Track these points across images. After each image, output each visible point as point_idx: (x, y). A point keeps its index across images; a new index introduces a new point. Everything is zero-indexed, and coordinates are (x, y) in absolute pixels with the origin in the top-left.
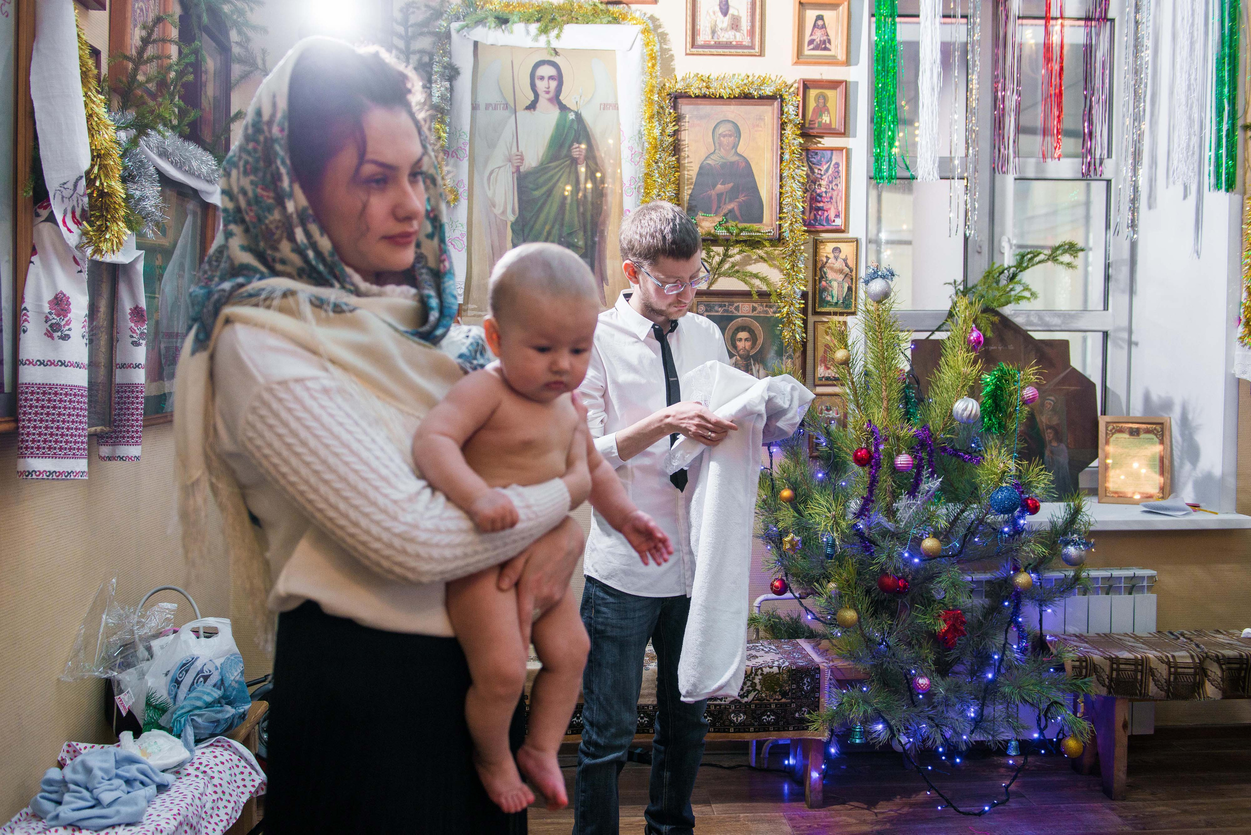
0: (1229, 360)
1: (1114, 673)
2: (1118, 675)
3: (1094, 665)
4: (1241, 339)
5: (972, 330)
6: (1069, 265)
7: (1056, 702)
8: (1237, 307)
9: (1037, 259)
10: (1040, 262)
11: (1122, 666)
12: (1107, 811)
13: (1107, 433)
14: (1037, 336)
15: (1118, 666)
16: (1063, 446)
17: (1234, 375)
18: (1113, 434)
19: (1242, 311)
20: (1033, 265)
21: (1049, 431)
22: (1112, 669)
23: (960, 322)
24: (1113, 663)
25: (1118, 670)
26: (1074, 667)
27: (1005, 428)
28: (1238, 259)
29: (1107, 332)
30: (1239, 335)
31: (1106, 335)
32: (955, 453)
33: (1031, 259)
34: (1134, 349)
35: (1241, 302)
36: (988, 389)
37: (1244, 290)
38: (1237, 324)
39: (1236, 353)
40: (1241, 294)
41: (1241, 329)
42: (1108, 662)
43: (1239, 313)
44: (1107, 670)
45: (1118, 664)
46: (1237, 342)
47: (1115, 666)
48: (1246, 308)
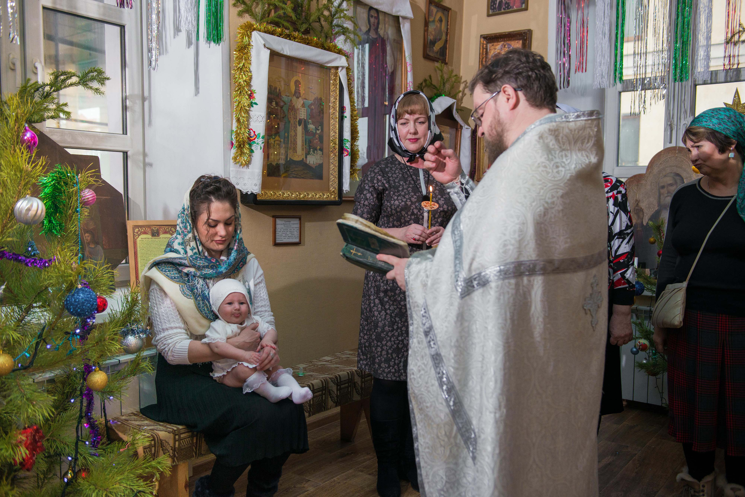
1: (177, 443)
2: (180, 444)
3: (161, 440)
4: (235, 159)
5: (26, 131)
6: (97, 90)
7: (140, 492)
8: (230, 134)
9: (70, 81)
10: (71, 85)
11: (182, 436)
13: (134, 235)
14: (71, 152)
15: (179, 437)
16: (99, 247)
18: (139, 235)
19: (234, 137)
20: (65, 87)
21: (87, 235)
22: (175, 440)
23: (11, 122)
24: (176, 435)
25: (180, 440)
26: (145, 448)
27: (65, 230)
28: (229, 97)
29: (127, 153)
30: (232, 155)
31: (125, 154)
32: (16, 258)
33: (64, 81)
34: (148, 169)
35: (232, 131)
36: (47, 190)
37: (234, 121)
38: (230, 147)
39: (231, 169)
40: (232, 124)
41: (234, 151)
42: (172, 435)
43: (232, 139)
44: (171, 443)
45: (179, 434)
46: (232, 161)
47: (177, 437)
48: (238, 134)
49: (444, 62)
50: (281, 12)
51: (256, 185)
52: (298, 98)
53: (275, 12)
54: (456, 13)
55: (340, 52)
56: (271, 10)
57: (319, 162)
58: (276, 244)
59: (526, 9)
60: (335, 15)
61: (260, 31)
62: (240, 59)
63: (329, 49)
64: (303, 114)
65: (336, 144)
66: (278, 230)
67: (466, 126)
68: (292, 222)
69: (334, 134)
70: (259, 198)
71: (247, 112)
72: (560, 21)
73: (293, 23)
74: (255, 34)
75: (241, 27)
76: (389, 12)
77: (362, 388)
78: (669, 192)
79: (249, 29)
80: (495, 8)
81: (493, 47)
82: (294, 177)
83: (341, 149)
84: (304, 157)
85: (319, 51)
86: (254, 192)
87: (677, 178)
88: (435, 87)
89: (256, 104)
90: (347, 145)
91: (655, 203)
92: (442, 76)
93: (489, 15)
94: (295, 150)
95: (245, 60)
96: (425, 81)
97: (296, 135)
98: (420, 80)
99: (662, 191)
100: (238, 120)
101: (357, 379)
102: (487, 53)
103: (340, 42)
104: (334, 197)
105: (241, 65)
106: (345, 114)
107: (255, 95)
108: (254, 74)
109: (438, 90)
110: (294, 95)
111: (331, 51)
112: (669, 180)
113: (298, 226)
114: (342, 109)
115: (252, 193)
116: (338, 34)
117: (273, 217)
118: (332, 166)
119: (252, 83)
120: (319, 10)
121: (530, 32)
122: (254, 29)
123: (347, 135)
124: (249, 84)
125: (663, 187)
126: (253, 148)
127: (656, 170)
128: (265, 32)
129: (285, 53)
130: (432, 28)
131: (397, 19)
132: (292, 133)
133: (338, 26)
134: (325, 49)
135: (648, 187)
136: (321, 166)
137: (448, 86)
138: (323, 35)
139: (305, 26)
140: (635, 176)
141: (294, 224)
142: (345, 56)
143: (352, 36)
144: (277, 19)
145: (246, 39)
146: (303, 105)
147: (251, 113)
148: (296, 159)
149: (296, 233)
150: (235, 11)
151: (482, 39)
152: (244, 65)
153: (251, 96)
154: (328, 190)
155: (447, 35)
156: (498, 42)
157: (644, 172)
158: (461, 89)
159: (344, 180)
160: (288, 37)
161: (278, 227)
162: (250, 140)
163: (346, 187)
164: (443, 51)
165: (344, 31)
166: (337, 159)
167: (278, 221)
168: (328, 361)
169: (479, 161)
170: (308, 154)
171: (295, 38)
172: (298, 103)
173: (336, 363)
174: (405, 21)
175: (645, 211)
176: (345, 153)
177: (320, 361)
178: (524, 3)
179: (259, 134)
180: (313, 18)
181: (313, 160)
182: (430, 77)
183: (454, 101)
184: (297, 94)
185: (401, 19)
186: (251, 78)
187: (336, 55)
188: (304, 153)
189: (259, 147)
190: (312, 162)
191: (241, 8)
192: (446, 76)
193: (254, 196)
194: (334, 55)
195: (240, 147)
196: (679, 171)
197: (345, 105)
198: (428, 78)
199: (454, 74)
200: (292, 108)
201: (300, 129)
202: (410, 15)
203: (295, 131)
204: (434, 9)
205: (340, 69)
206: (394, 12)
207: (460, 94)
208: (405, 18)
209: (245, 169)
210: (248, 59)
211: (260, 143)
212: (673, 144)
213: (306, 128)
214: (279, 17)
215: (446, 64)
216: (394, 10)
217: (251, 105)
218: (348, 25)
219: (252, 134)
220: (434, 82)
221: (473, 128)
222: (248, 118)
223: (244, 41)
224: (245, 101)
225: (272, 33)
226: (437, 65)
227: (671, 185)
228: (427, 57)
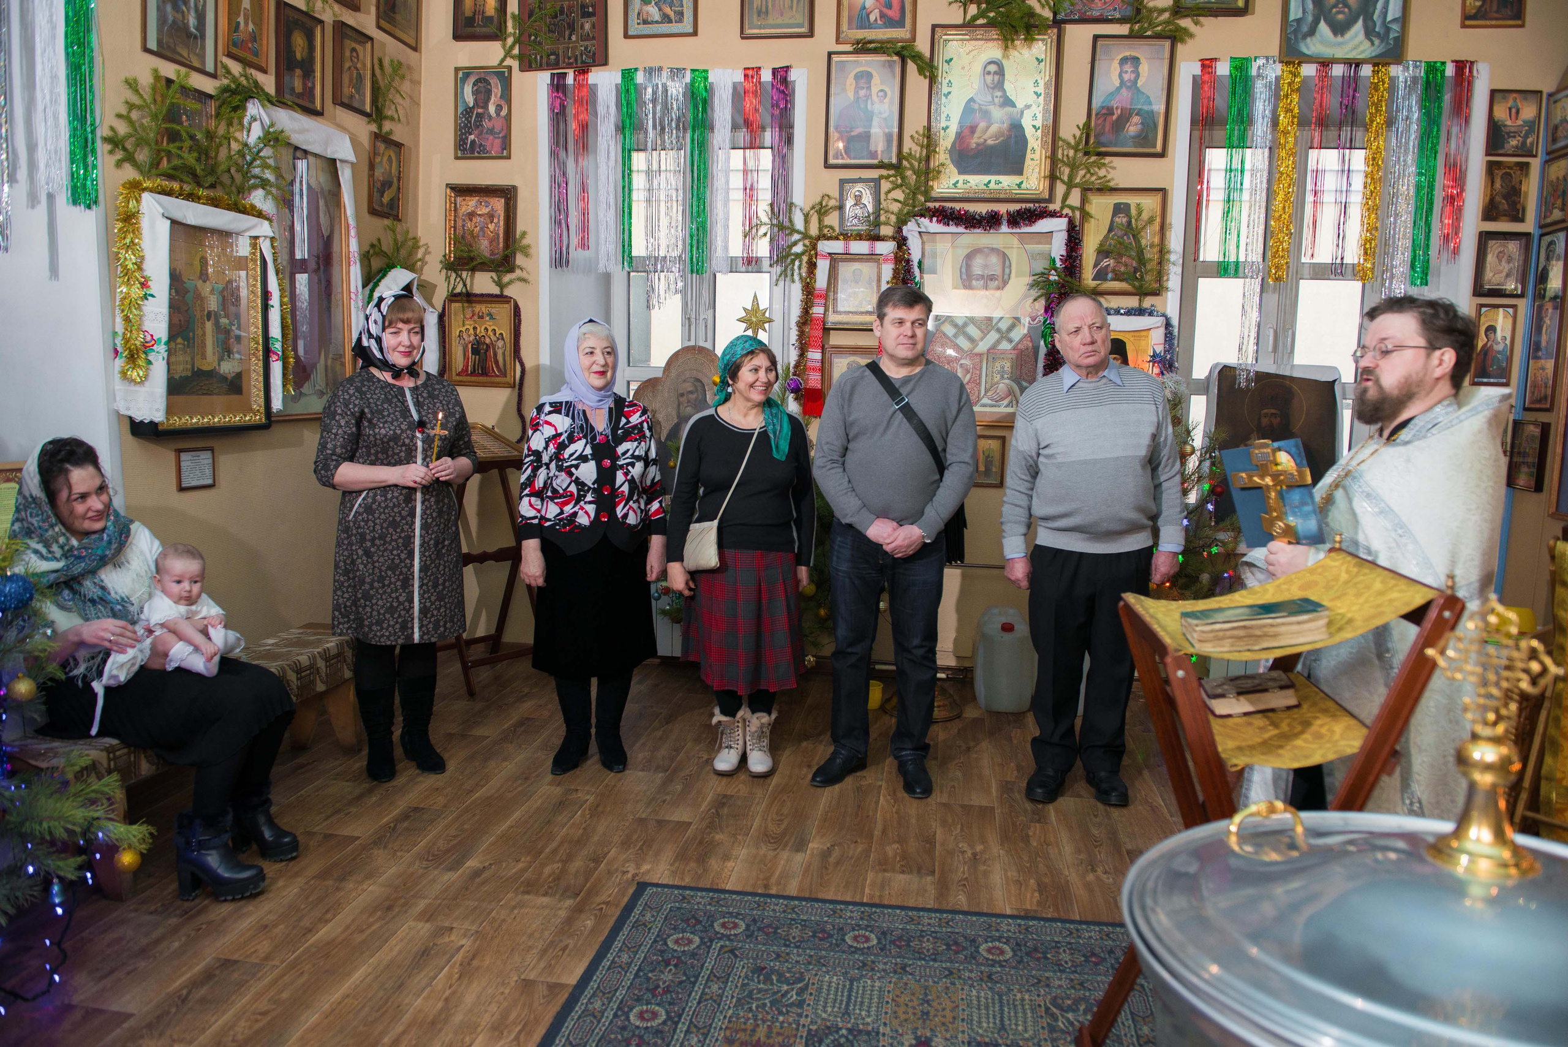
0: (111, 396)
1: (112, 763)
2: (115, 764)
4: (124, 374)
7: (98, 818)
8: (111, 338)
11: (118, 753)
12: (133, 915)
17: (117, 412)
19: (119, 342)
22: (109, 760)
24: (110, 752)
25: (115, 758)
28: (109, 286)
30: (117, 369)
35: (115, 333)
37: (119, 320)
38: (113, 356)
39: (117, 387)
40: (114, 322)
41: (119, 363)
42: (104, 754)
43: (115, 344)
44: (105, 763)
45: (114, 752)
46: (118, 376)
47: (111, 756)
48: (127, 341)
49: (397, 218)
50: (176, 162)
51: (158, 410)
52: (205, 281)
53: (169, 161)
54: (410, 149)
55: (260, 215)
56: (162, 159)
57: (237, 370)
58: (182, 489)
59: (509, 157)
60: (251, 163)
61: (151, 190)
62: (124, 232)
63: (244, 211)
64: (213, 304)
65: (257, 343)
66: (184, 469)
67: (431, 309)
68: (202, 457)
69: (256, 330)
70: (160, 428)
71: (139, 308)
72: (553, 179)
73: (195, 176)
74: (146, 197)
75: (124, 186)
76: (323, 154)
77: (327, 675)
78: (689, 401)
79: (135, 187)
80: (465, 149)
81: (463, 203)
82: (204, 394)
83: (268, 351)
84: (216, 364)
85: (232, 215)
86: (156, 420)
87: (698, 384)
88: (385, 254)
89: (153, 296)
90: (277, 346)
91: (674, 413)
92: (395, 240)
93: (457, 158)
94: (204, 357)
95: (134, 233)
96: (372, 246)
97: (204, 334)
98: (366, 248)
99: (681, 399)
100: (127, 319)
101: (321, 664)
102: (456, 210)
103: (258, 198)
104: (259, 418)
105: (128, 241)
106: (271, 303)
107: (150, 283)
108: (148, 253)
109: (390, 259)
110: (200, 278)
111: (248, 214)
112: (689, 387)
113: (210, 461)
114: (266, 295)
115: (152, 423)
116: (255, 187)
117: (176, 451)
118: (254, 375)
119: (145, 266)
120: (230, 157)
121: (515, 188)
122: (144, 190)
123: (275, 331)
124: (139, 267)
125: (682, 395)
126: (150, 358)
127: (673, 373)
128: (160, 193)
129: (189, 222)
130: (379, 173)
131: (332, 164)
132: (199, 332)
133: (256, 177)
134: (240, 212)
135: (666, 395)
136: (239, 375)
137: (403, 253)
138: (234, 189)
139: (210, 180)
140: (650, 380)
141: (205, 458)
142: (268, 219)
143: (274, 190)
144: (171, 172)
145: (132, 204)
146: (212, 291)
147: (144, 308)
148: (206, 368)
149: (208, 472)
150: (112, 160)
151: (448, 190)
152: (132, 242)
153: (144, 285)
154: (251, 410)
155: (399, 181)
156: (471, 196)
157: (659, 374)
158: (420, 256)
159: (273, 394)
160: (191, 197)
161: (182, 464)
162: (147, 347)
163: (277, 404)
164: (394, 204)
165: (264, 184)
166: (261, 364)
167: (184, 456)
168: (273, 645)
169: (451, 357)
170: (221, 359)
171: (199, 198)
172: (206, 289)
173: (286, 646)
174: (344, 165)
175: (663, 424)
176: (274, 357)
177: (261, 646)
178: (504, 149)
179: (160, 339)
180: (223, 167)
181: (228, 368)
182: (379, 240)
183: (415, 275)
184: (204, 276)
185: (338, 163)
186: (143, 258)
187: (256, 220)
188: (216, 358)
189: (161, 358)
190: (227, 371)
191: (119, 155)
192: (400, 238)
193: (153, 424)
194: (252, 220)
195: (132, 358)
196: (700, 376)
197: (270, 289)
198: (375, 242)
199: (411, 236)
200: (199, 297)
201: (209, 325)
202: (352, 158)
203: (203, 329)
204: (381, 146)
205: (261, 240)
206: (329, 155)
207: (419, 263)
208: (342, 161)
209: (137, 388)
210: (137, 231)
211: (163, 351)
212: (692, 343)
213: (217, 324)
214: (175, 168)
215: (400, 220)
216: (329, 151)
217: (145, 297)
218: (269, 175)
219: (149, 338)
220: (384, 248)
221: (440, 310)
222: (141, 317)
223: (131, 205)
224: (136, 291)
225: (169, 193)
226: (387, 222)
227: (691, 392)
228: (373, 212)
